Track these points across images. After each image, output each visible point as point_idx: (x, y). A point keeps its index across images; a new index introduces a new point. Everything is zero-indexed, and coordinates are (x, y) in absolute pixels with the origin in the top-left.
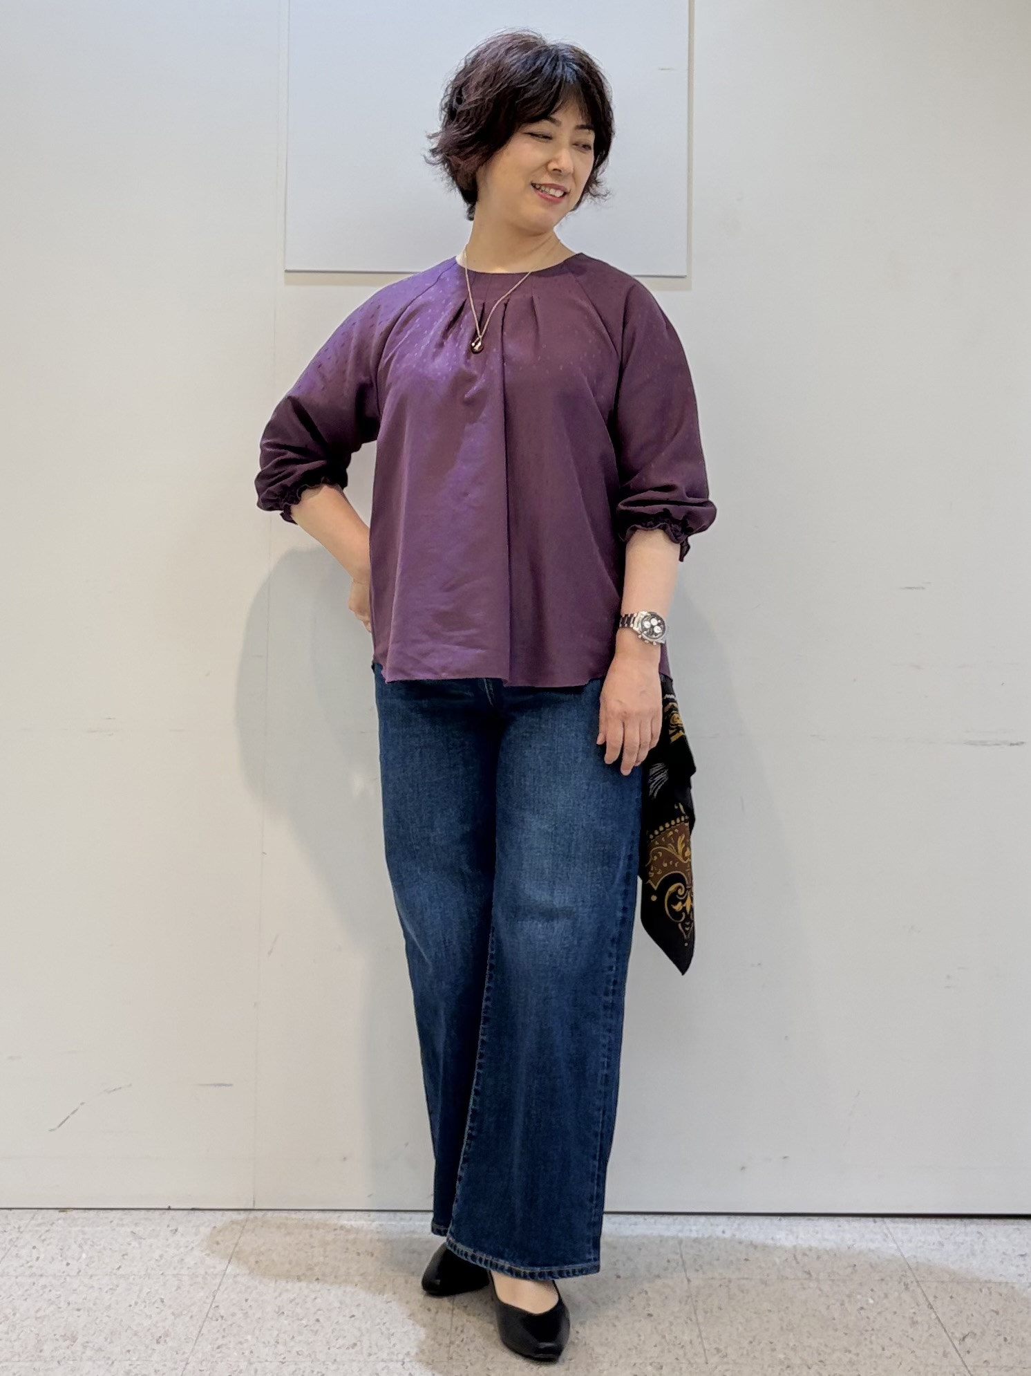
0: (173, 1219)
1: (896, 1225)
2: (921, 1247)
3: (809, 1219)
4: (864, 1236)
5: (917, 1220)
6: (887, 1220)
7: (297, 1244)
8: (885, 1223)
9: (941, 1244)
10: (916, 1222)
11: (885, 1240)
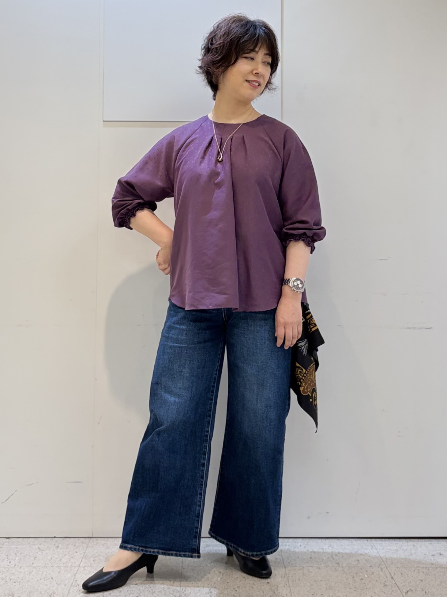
0: (56, 542)
1: (377, 542)
2: (388, 552)
3: (338, 540)
4: (362, 547)
8: (371, 541)
9: (397, 550)
10: (385, 541)
11: (372, 549)
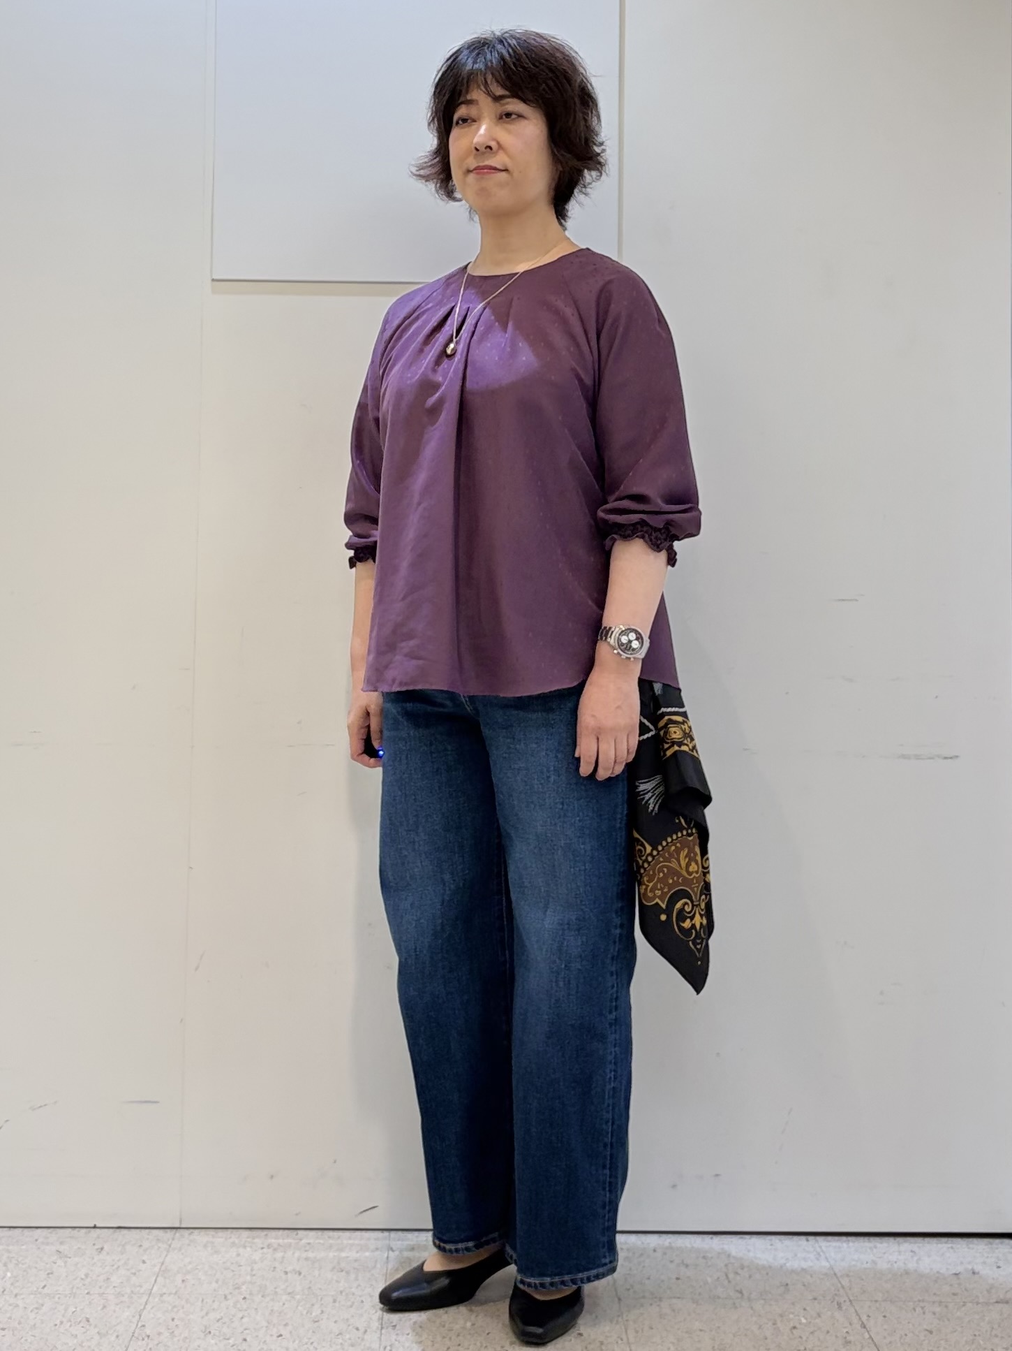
0: (98, 1237)
1: (828, 1244)
2: (853, 1266)
3: (742, 1238)
4: (796, 1255)
5: (850, 1238)
6: (820, 1239)
7: (224, 1263)
8: (817, 1241)
9: (874, 1263)
10: (849, 1241)
11: (818, 1259)
